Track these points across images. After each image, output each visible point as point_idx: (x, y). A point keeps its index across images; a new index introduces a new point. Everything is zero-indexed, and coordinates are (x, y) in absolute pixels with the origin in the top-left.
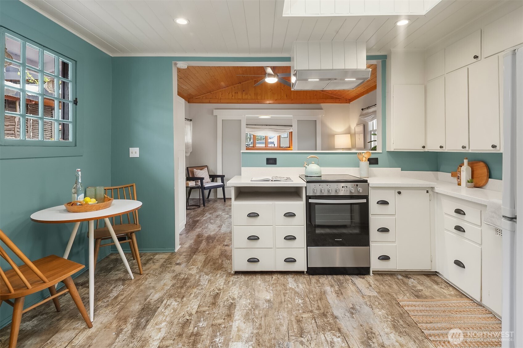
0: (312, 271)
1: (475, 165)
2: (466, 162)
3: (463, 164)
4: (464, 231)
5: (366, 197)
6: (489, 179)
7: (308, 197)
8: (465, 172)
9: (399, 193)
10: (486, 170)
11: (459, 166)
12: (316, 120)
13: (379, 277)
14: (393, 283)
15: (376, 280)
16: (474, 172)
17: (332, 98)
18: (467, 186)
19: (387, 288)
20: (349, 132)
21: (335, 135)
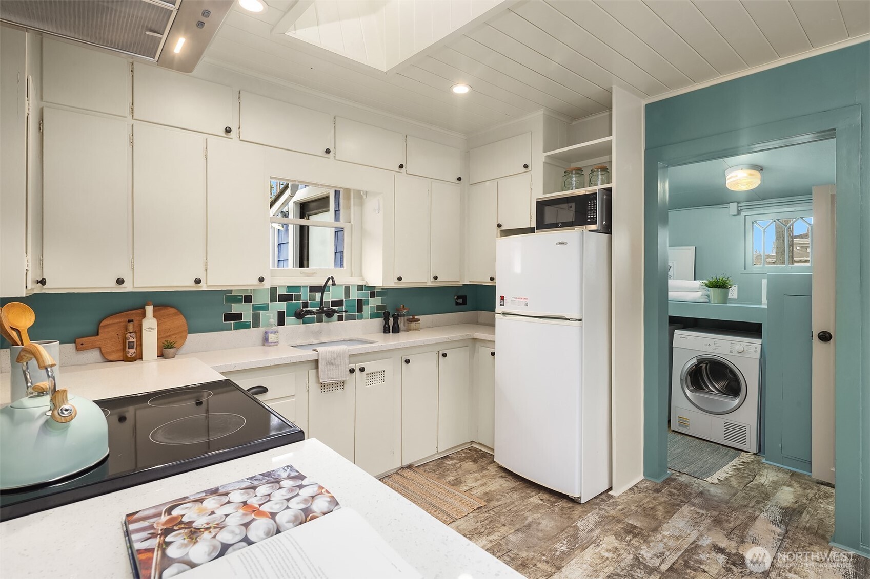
1: (164, 313)
3: (145, 316)
6: (189, 335)
10: (184, 320)
11: (105, 322)
16: (160, 328)
18: (162, 356)
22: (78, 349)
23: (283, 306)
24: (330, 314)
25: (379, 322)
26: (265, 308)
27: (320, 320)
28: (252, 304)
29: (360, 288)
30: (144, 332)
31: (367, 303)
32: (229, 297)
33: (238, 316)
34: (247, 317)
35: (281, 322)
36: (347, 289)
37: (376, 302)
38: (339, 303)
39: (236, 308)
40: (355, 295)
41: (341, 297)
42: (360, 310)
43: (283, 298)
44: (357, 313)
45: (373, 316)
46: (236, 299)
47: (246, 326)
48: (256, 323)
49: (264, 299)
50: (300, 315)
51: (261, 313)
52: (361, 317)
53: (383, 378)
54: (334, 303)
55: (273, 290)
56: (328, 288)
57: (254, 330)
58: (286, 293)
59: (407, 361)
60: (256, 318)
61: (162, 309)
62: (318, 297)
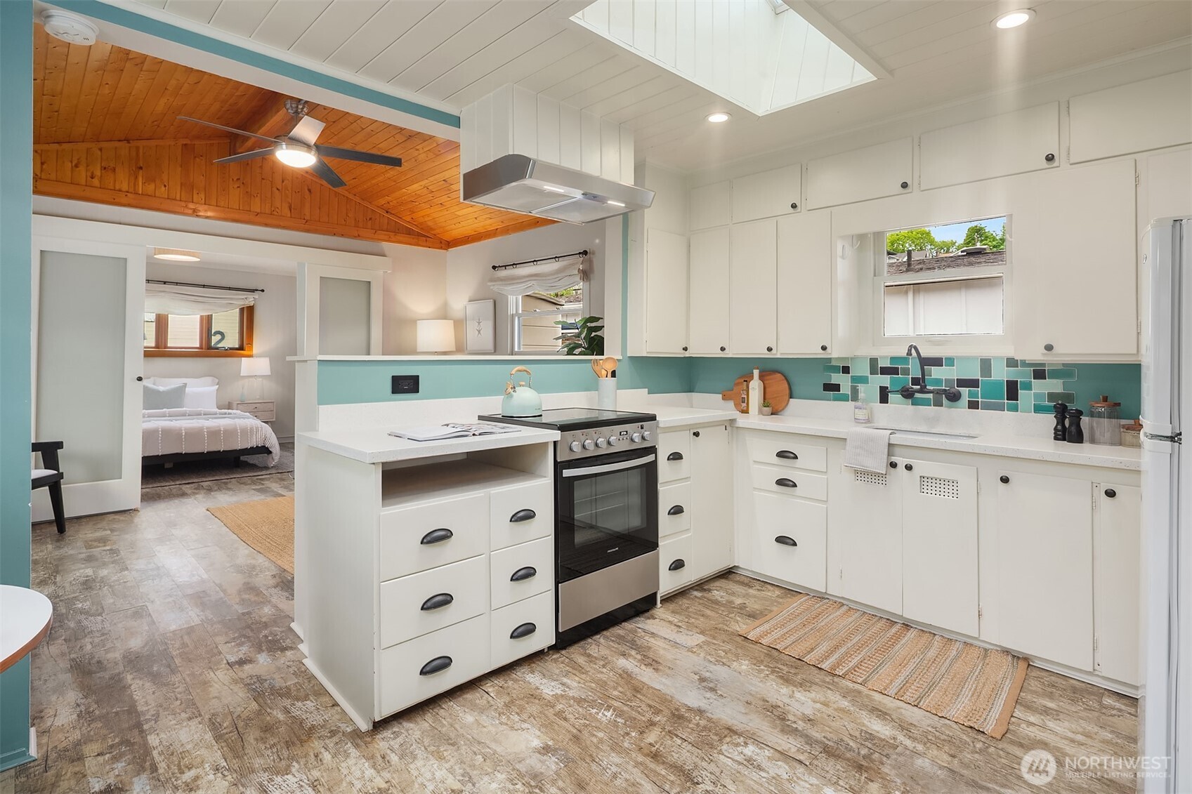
0: (566, 639)
1: (767, 377)
2: (756, 373)
3: (752, 378)
4: (795, 485)
5: (652, 450)
6: (791, 400)
7: (559, 467)
8: (757, 390)
9: (696, 434)
10: (787, 385)
11: (737, 381)
12: (369, 282)
13: (672, 606)
14: (700, 607)
15: (673, 612)
16: (767, 390)
17: (409, 232)
18: (761, 412)
19: (702, 619)
20: (443, 314)
21: (418, 321)
22: (723, 399)
23: (886, 380)
24: (954, 397)
25: (1050, 420)
26: (864, 380)
27: (938, 404)
28: (850, 375)
29: (1011, 363)
30: (750, 390)
31: (1028, 387)
32: (826, 365)
33: (836, 388)
34: (846, 389)
35: (884, 399)
36: (986, 364)
37: (1054, 386)
38: (973, 383)
39: (836, 378)
40: (1001, 374)
41: (975, 373)
42: (1013, 395)
43: (885, 371)
44: (1006, 401)
45: (1038, 409)
46: (835, 369)
47: (844, 398)
48: (855, 396)
49: (862, 369)
50: (907, 394)
51: (861, 387)
52: (1015, 409)
53: (955, 492)
54: (963, 383)
55: (873, 362)
56: (951, 361)
57: (851, 404)
58: (889, 366)
59: (1005, 480)
60: (855, 392)
61: (770, 374)
62: (936, 372)
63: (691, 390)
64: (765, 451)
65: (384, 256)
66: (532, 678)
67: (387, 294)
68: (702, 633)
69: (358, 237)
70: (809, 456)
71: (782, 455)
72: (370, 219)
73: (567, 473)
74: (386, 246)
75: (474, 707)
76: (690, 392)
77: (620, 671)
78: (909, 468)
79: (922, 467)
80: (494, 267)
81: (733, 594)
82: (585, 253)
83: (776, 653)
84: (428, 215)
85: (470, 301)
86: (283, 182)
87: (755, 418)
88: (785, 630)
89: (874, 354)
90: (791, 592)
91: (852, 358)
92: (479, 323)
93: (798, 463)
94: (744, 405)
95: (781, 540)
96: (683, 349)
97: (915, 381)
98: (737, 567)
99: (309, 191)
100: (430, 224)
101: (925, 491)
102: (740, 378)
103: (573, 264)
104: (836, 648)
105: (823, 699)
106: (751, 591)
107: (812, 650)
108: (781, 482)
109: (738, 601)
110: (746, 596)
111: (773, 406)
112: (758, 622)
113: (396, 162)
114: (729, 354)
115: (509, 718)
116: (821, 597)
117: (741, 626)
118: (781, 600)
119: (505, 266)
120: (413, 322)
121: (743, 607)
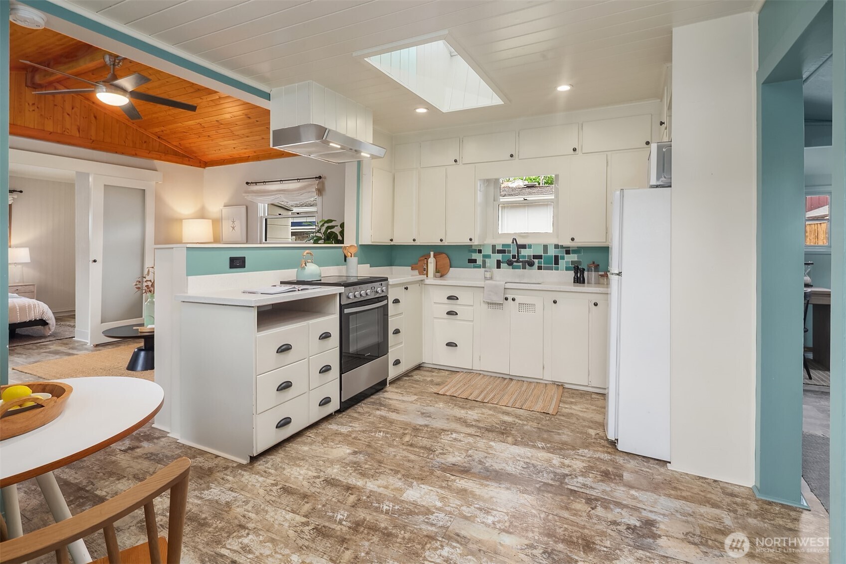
0: (347, 405)
1: (438, 256)
2: (432, 253)
3: (430, 257)
4: (457, 314)
5: (386, 298)
6: (451, 269)
8: (433, 264)
9: (406, 288)
10: (448, 261)
11: (420, 259)
12: (144, 190)
13: (395, 385)
14: (410, 384)
15: (396, 388)
16: (438, 263)
17: (176, 154)
18: (435, 276)
19: (413, 389)
20: (202, 215)
21: (183, 220)
22: (412, 269)
23: (499, 257)
24: (531, 264)
25: (572, 274)
26: (488, 256)
27: (524, 268)
28: (482, 254)
29: (557, 246)
30: (429, 264)
31: (563, 258)
32: (469, 249)
33: (475, 261)
34: (480, 262)
35: (499, 267)
36: (545, 248)
37: (573, 257)
38: (540, 257)
39: (475, 256)
40: (552, 252)
41: (541, 252)
42: (557, 263)
43: (499, 252)
44: (554, 266)
45: (567, 269)
46: (475, 251)
47: (479, 267)
48: (484, 266)
49: (489, 251)
50: (510, 263)
51: (487, 260)
52: (557, 269)
53: (534, 310)
54: (535, 257)
55: (494, 247)
56: (530, 246)
57: (482, 270)
58: (501, 249)
59: (555, 302)
60: (484, 262)
61: (440, 255)
62: (524, 252)
63: (391, 265)
64: (440, 296)
65: (156, 170)
66: (332, 426)
67: (158, 199)
68: (415, 395)
69: (135, 155)
70: (465, 297)
71: (450, 298)
72: (145, 142)
73: (346, 311)
74: (157, 163)
75: (305, 444)
76: (391, 266)
77: (379, 416)
78: (514, 300)
79: (520, 299)
80: (247, 183)
81: (425, 376)
82: (320, 177)
83: (455, 398)
84: (194, 143)
85: (225, 206)
86: (73, 108)
87: (431, 279)
88: (456, 388)
89: (494, 243)
90: (454, 372)
91: (483, 245)
92: (233, 222)
93: (458, 302)
94: (425, 272)
95: (449, 344)
96: (390, 240)
97: (514, 257)
98: (423, 363)
99: (95, 117)
100: (194, 149)
101: (521, 310)
102: (422, 257)
103: (311, 185)
104: (482, 392)
105: (481, 412)
106: (434, 374)
107: (471, 394)
108: (449, 313)
109: (429, 379)
110: (432, 376)
111: (441, 272)
112: (441, 387)
113: (193, 108)
114: (418, 243)
115: (328, 445)
116: (469, 372)
117: (435, 389)
118: (450, 376)
119: (256, 183)
120: (180, 220)
121: (432, 381)
